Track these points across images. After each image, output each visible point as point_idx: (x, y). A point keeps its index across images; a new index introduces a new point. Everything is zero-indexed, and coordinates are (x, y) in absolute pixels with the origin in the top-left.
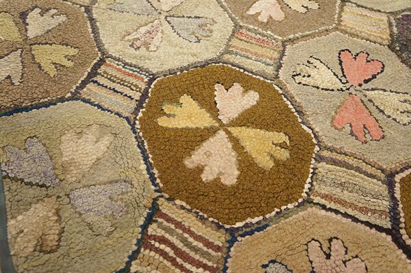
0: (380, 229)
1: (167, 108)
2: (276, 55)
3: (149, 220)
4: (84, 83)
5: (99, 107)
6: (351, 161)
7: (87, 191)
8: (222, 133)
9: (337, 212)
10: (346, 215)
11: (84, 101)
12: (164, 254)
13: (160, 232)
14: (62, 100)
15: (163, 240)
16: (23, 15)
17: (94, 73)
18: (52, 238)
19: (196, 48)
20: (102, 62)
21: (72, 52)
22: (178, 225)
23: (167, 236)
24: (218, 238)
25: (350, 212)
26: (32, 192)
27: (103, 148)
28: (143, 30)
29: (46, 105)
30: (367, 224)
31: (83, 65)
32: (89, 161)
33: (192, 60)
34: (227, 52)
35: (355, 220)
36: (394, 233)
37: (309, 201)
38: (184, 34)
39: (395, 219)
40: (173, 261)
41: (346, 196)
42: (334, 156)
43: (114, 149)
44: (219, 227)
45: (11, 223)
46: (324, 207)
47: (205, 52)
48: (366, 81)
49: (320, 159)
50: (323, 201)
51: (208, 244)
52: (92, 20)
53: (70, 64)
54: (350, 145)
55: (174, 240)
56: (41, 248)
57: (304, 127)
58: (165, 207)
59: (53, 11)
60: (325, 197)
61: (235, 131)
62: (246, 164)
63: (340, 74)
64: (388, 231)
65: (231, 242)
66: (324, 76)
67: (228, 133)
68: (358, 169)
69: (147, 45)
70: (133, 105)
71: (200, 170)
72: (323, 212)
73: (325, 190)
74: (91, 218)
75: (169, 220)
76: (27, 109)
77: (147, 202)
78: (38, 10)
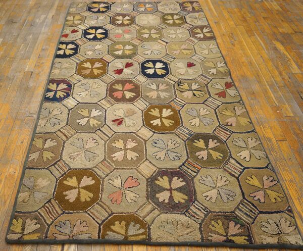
0: (98, 223)
1: (68, 179)
2: (109, 172)
3: (47, 203)
4: (52, 165)
5: (52, 173)
6: (105, 206)
7: (38, 193)
8: (77, 189)
9: (91, 216)
10: (93, 218)
11: (49, 170)
12: (46, 210)
13: (48, 206)
14: (44, 169)
15: (48, 208)
16: (46, 140)
17: (55, 163)
18: (26, 200)
19: (87, 163)
20: (59, 160)
21: (53, 155)
22: (53, 206)
23: (49, 207)
24: (60, 212)
25: (94, 218)
26: (27, 189)
27: (47, 183)
28: (76, 153)
29: (39, 169)
30: (96, 221)
31: (54, 160)
32: (42, 186)
33: (84, 167)
34: (96, 167)
35: (94, 219)
36: (100, 225)
37: (86, 212)
38: (87, 158)
39: (103, 222)
40: (47, 213)
41: (96, 214)
42: (102, 204)
43: (49, 185)
44: (62, 210)
45: (20, 194)
46: (89, 214)
47: (89, 165)
48: (129, 188)
49: (98, 204)
50: (90, 213)
51: (57, 212)
52: (64, 146)
53: (51, 159)
54: (108, 203)
55: (50, 209)
56: (23, 201)
57: (100, 195)
58: (53, 201)
59: (54, 141)
60: (91, 212)
61: (81, 190)
62: (78, 198)
63: (123, 183)
64: (99, 224)
65: (62, 214)
66: (117, 183)
67: (79, 190)
68: (105, 209)
69: (74, 158)
70: (60, 175)
71: (66, 196)
72: (88, 215)
73: (92, 210)
74: (36, 199)
75: (52, 204)
76: (34, 169)
77: (49, 199)
78: (50, 139)
